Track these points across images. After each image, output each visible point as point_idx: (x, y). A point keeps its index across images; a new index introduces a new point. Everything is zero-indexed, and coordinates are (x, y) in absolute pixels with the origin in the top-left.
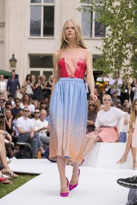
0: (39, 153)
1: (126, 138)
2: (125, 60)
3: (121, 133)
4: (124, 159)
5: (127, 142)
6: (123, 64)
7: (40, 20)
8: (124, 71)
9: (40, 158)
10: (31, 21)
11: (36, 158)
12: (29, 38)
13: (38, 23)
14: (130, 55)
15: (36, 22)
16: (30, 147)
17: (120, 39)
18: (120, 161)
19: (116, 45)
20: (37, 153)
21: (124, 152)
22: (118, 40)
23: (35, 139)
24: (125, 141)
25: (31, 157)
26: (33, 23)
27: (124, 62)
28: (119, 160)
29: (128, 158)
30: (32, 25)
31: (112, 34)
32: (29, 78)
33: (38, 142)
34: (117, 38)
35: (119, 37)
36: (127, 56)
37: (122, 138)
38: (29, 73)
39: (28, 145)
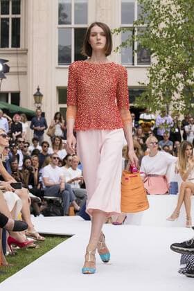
0: (72, 209)
1: (177, 188)
2: (175, 93)
3: (171, 183)
4: (176, 215)
6: (173, 98)
7: (71, 46)
8: (174, 106)
9: (72, 215)
10: (59, 46)
11: (68, 215)
12: (57, 68)
13: (68, 49)
14: (181, 87)
15: (66, 47)
17: (168, 67)
18: (172, 217)
19: (164, 75)
20: (69, 209)
21: (176, 206)
22: (166, 69)
23: (65, 191)
24: (176, 193)
25: (62, 215)
26: (61, 49)
27: (174, 96)
28: (170, 216)
29: (180, 214)
30: (60, 51)
31: (159, 63)
32: (58, 116)
33: (70, 195)
34: (165, 66)
35: (167, 65)
36: (177, 88)
37: (173, 189)
38: (58, 111)
39: (58, 199)
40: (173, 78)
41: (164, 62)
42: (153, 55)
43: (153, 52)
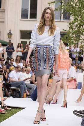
0: (25, 94)
1: (81, 86)
2: (82, 36)
3: (78, 83)
4: (80, 100)
5: (81, 89)
6: (81, 38)
7: (28, 9)
8: (81, 43)
9: (25, 98)
10: (22, 9)
11: (23, 97)
12: (20, 20)
15: (25, 9)
16: (19, 90)
17: (79, 22)
18: (77, 101)
19: (76, 26)
22: (78, 23)
24: (80, 88)
25: (20, 97)
26: (23, 10)
27: (81, 37)
30: (22, 11)
31: (74, 20)
33: (24, 87)
34: (77, 22)
35: (78, 21)
36: (83, 33)
37: (79, 86)
38: (20, 42)
39: (18, 89)
40: (81, 28)
41: (77, 19)
42: (71, 15)
43: (72, 14)
